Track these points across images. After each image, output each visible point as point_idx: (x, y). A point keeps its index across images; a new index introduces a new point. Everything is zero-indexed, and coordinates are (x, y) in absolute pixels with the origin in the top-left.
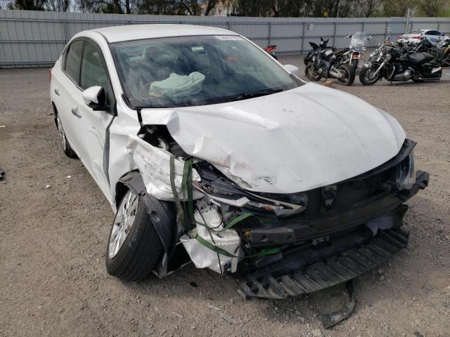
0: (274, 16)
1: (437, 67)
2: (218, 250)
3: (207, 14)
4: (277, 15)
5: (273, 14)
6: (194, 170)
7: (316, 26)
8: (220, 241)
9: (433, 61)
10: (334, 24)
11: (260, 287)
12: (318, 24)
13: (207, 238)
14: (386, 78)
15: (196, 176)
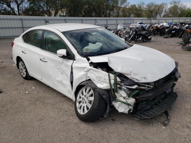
0: (82, 17)
1: (150, 36)
2: (129, 105)
3: (55, 16)
4: (83, 16)
5: (82, 16)
6: (117, 77)
7: (100, 21)
8: (129, 101)
9: (148, 34)
10: (107, 20)
11: (142, 115)
12: (100, 20)
13: (124, 101)
14: (134, 41)
15: (118, 79)
